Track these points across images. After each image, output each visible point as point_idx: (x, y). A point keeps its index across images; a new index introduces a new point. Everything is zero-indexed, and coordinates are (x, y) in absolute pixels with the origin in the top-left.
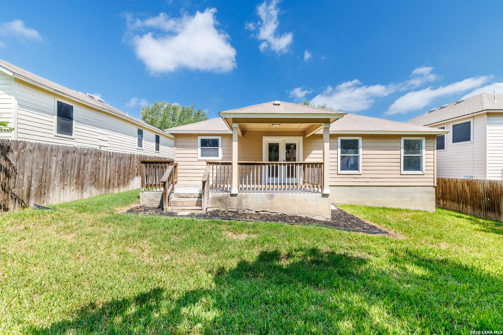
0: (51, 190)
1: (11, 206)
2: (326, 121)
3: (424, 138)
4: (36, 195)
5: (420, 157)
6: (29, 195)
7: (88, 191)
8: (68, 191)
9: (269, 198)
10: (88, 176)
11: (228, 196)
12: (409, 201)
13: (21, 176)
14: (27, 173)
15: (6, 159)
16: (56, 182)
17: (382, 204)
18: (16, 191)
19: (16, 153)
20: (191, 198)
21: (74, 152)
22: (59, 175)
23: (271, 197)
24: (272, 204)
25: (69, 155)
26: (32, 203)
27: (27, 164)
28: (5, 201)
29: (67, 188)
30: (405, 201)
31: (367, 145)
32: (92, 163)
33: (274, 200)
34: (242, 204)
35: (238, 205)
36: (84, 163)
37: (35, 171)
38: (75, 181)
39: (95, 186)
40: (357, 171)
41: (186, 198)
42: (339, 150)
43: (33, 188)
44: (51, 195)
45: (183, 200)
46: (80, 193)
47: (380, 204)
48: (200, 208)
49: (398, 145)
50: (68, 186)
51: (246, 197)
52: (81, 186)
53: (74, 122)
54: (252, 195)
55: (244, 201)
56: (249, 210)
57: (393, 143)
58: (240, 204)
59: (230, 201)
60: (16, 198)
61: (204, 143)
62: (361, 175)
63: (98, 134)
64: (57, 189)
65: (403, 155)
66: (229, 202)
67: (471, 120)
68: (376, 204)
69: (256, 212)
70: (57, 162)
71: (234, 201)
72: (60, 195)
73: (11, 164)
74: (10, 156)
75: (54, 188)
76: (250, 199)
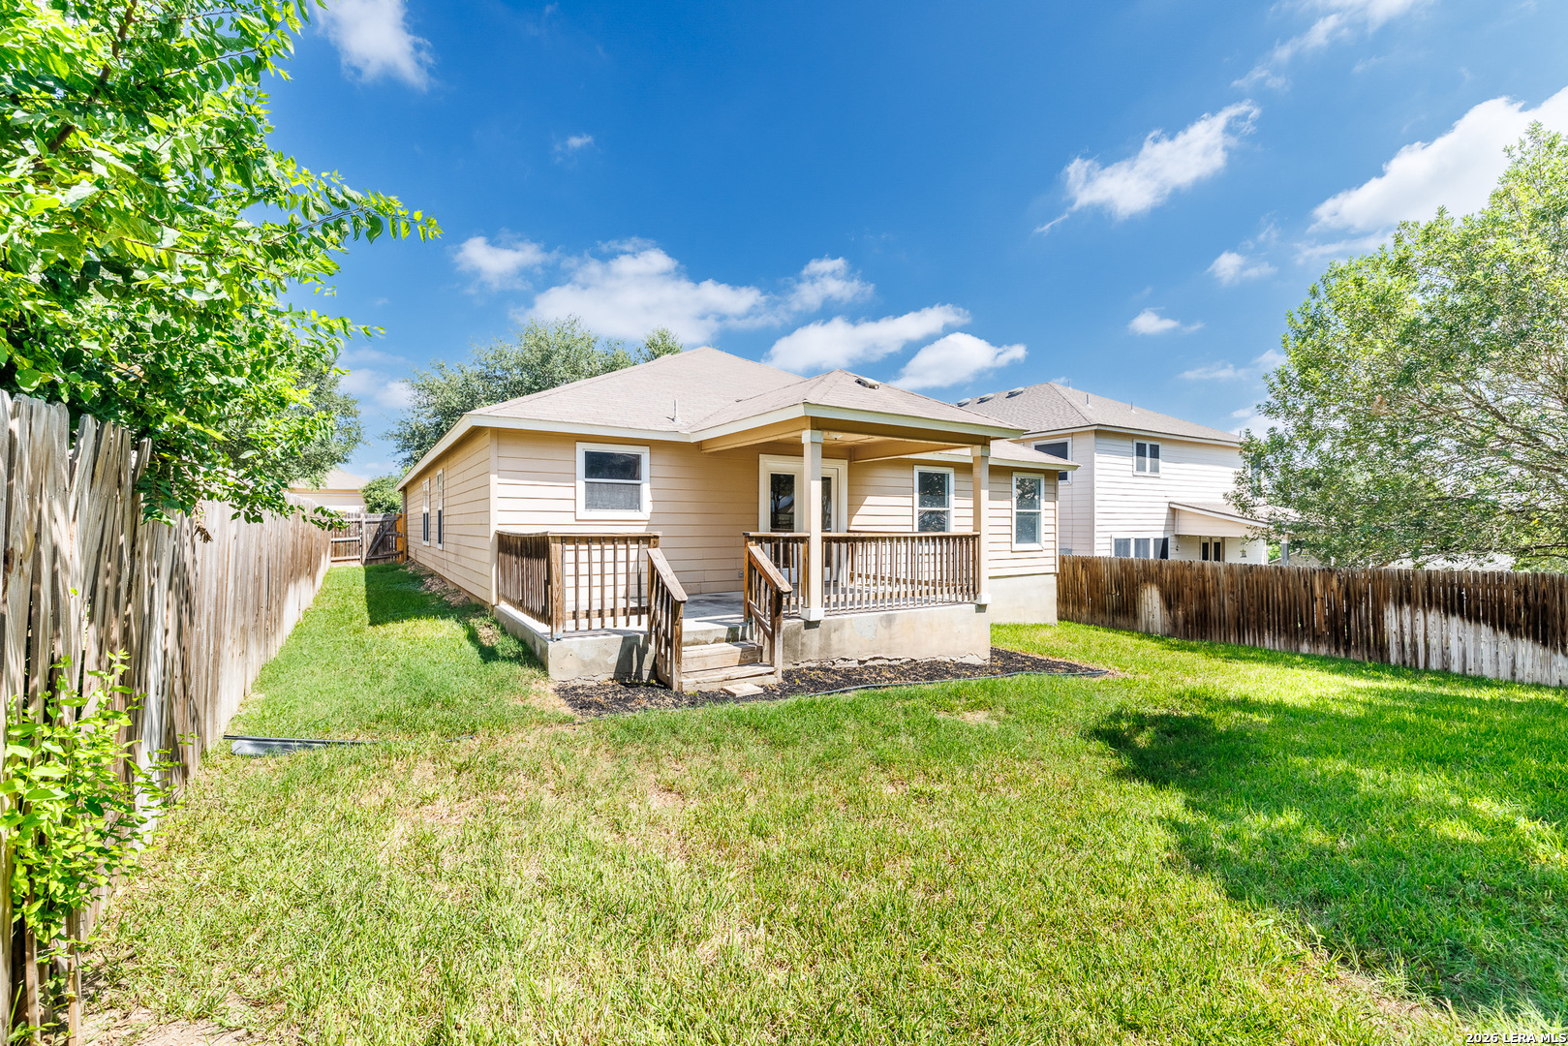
2: (983, 441)
3: (1043, 476)
5: (1034, 514)
7: (250, 657)
8: (235, 664)
9: (884, 624)
10: (251, 597)
11: (799, 629)
20: (706, 643)
23: (889, 621)
24: (890, 638)
31: (962, 486)
32: (257, 543)
33: (895, 628)
34: (830, 645)
35: (822, 649)
38: (241, 622)
39: (257, 636)
41: (693, 644)
42: (917, 495)
45: (706, 652)
46: (244, 671)
48: (771, 669)
49: (1009, 488)
51: (841, 626)
54: (850, 619)
55: (834, 637)
56: (845, 660)
57: (1001, 484)
58: (825, 647)
59: (804, 640)
61: (598, 465)
65: (1015, 510)
66: (803, 644)
67: (1068, 440)
69: (860, 662)
71: (813, 638)
76: (847, 632)
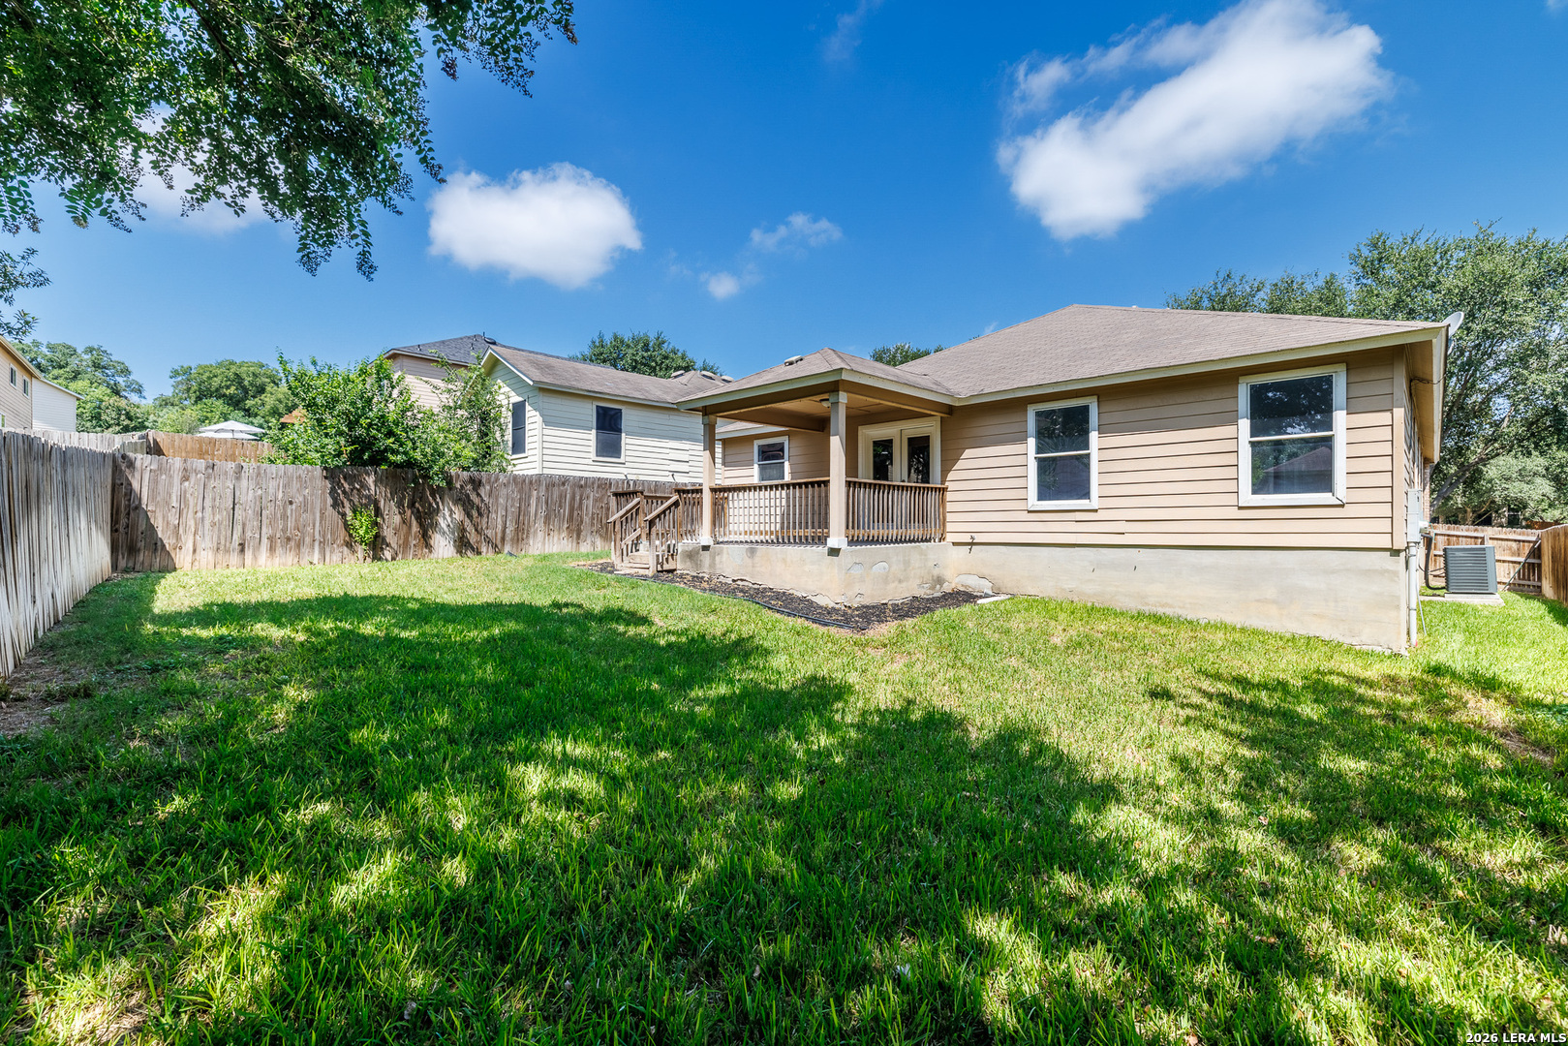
0: (531, 536)
1: (484, 549)
3: (1341, 367)
4: (512, 540)
5: (1322, 439)
6: (503, 539)
7: (589, 541)
8: (556, 538)
9: (749, 555)
10: (586, 519)
11: (697, 549)
12: (1274, 602)
13: (494, 516)
14: (501, 512)
15: (478, 495)
16: (540, 525)
17: (1171, 606)
18: (489, 533)
19: (488, 487)
21: (563, 484)
22: (542, 514)
23: (752, 553)
25: (556, 488)
26: (507, 548)
27: (501, 501)
28: (478, 542)
29: (555, 536)
30: (1258, 601)
31: (1117, 417)
32: (596, 500)
33: (757, 559)
34: (715, 564)
35: (711, 567)
36: (581, 500)
37: (511, 510)
38: (566, 526)
39: (601, 536)
40: (1087, 501)
42: (1032, 441)
43: (508, 531)
44: (531, 542)
46: (575, 544)
47: (1163, 606)
49: (1227, 405)
50: (556, 532)
51: (721, 551)
52: (576, 532)
53: (623, 435)
54: (727, 548)
55: (717, 558)
56: (724, 577)
57: (1210, 402)
59: (702, 558)
60: (488, 541)
62: (1096, 511)
63: (668, 451)
64: (540, 534)
65: (1246, 439)
66: (701, 561)
68: (1147, 604)
70: (538, 498)
71: (706, 557)
72: (544, 544)
73: (483, 500)
74: (482, 492)
75: (535, 532)
76: (725, 556)
